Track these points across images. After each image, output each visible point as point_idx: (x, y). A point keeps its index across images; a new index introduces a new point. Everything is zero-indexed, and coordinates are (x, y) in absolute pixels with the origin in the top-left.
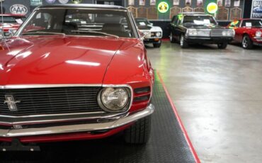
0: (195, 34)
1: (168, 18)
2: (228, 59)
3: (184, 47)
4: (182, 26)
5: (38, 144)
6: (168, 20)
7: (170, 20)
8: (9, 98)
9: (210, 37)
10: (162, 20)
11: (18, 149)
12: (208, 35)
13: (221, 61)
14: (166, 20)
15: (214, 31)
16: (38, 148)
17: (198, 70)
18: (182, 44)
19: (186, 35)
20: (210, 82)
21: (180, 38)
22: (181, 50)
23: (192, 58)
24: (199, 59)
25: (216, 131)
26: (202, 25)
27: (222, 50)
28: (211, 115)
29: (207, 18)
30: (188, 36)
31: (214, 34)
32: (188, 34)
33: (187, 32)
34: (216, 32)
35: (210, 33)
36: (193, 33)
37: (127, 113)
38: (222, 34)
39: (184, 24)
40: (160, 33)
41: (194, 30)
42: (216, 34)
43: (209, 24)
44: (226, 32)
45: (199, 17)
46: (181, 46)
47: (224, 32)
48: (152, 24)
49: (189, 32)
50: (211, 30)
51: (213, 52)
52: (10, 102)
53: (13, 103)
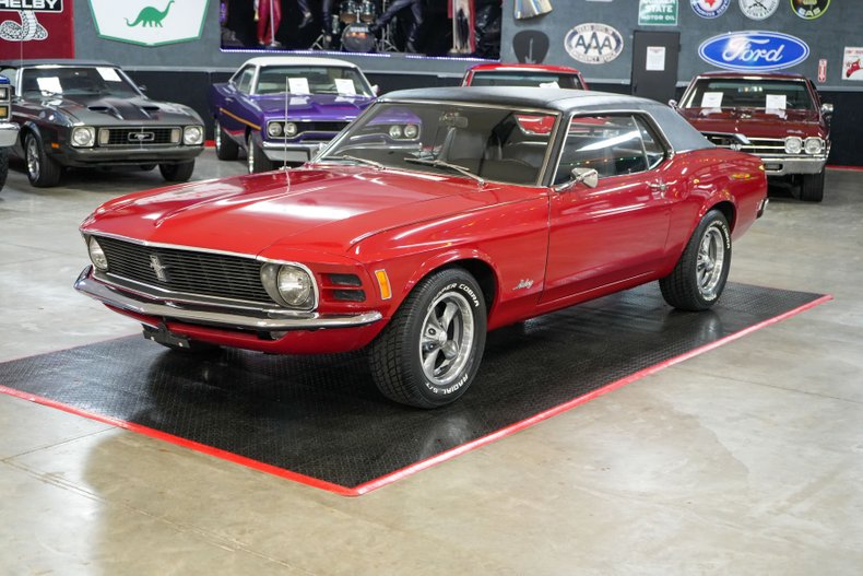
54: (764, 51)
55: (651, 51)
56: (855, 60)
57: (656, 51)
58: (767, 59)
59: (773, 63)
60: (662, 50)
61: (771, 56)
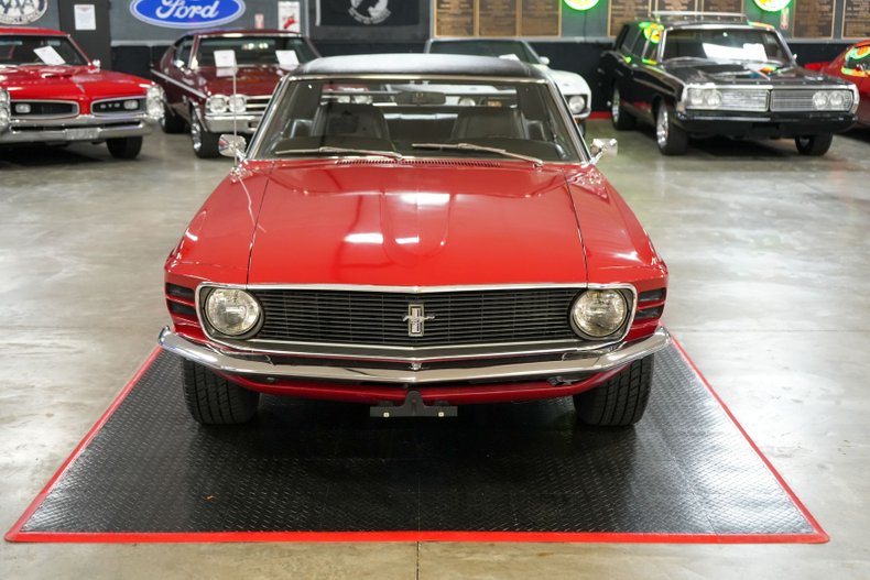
0: (713, 103)
1: (603, 31)
2: (833, 198)
3: (670, 151)
4: (661, 70)
5: (452, 402)
6: (602, 39)
7: (611, 38)
8: (415, 311)
9: (768, 114)
10: (579, 39)
11: (414, 414)
12: (761, 108)
13: (811, 207)
14: (591, 39)
15: (782, 94)
16: (454, 412)
17: (732, 240)
18: (662, 140)
19: (680, 108)
20: (777, 280)
21: (656, 115)
22: (661, 162)
23: (707, 195)
24: (731, 199)
25: (797, 401)
26: (740, 68)
27: (815, 162)
28: (786, 368)
29: (755, 36)
30: (687, 110)
31: (782, 104)
32: (688, 103)
33: (684, 95)
34: (790, 97)
35: (769, 97)
36: (705, 101)
37: (621, 342)
38: (810, 104)
39: (668, 61)
40: (582, 101)
41: (711, 90)
42: (789, 104)
43: (761, 62)
44: (825, 93)
45: (725, 35)
46: (659, 146)
47: (818, 94)
48: (546, 60)
49: (689, 94)
50: (771, 87)
51: (780, 169)
52: (416, 319)
53: (422, 319)
54: (199, 7)
55: (78, 9)
56: (289, 14)
57: (84, 10)
58: (203, 15)
59: (209, 19)
60: (91, 9)
61: (207, 11)
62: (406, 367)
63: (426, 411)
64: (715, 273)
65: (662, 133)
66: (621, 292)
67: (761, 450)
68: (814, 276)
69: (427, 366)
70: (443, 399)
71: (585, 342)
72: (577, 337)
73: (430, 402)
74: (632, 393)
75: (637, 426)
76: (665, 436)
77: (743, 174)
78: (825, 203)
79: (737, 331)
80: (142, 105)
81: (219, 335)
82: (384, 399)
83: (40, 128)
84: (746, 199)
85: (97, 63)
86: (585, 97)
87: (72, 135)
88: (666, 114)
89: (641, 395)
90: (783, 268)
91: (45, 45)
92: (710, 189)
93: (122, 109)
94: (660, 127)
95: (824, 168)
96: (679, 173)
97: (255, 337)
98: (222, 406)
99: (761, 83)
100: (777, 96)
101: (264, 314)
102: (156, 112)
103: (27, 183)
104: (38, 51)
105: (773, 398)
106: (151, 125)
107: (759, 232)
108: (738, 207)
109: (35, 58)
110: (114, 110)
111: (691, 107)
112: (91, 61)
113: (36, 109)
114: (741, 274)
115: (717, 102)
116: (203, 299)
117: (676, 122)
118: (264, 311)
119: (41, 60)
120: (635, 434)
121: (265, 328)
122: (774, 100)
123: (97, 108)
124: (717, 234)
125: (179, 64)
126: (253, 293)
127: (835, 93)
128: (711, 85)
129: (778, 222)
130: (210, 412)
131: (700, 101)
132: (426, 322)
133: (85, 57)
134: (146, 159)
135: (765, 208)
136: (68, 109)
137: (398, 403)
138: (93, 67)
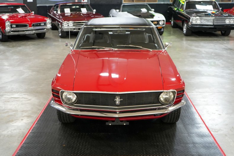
0: (199, 22)
1: (169, 1)
2: (231, 49)
3: (187, 35)
4: (184, 13)
5: (127, 121)
6: (168, 3)
7: (171, 3)
8: (117, 98)
9: (213, 25)
10: (162, 3)
11: (117, 124)
12: (212, 24)
14: (166, 3)
15: (217, 20)
16: (128, 123)
17: (203, 63)
18: (185, 32)
19: (190, 24)
20: (215, 76)
21: (183, 25)
22: (184, 38)
25: (220, 115)
26: (206, 12)
27: (226, 38)
28: (217, 104)
29: (210, 3)
30: (191, 24)
31: (217, 23)
32: (192, 22)
33: (191, 20)
34: (219, 21)
35: (214, 21)
36: (196, 22)
37: (172, 105)
38: (225, 22)
39: (186, 10)
40: (163, 22)
41: (198, 19)
42: (219, 23)
43: (212, 10)
44: (229, 19)
45: (202, 3)
46: (184, 33)
47: (227, 20)
48: (153, 10)
49: (192, 20)
50: (214, 18)
51: (216, 40)
52: (118, 100)
53: (119, 100)
62: (115, 113)
63: (121, 123)
64: (198, 74)
65: (185, 30)
66: (173, 92)
67: (210, 130)
68: (225, 74)
69: (121, 112)
70: (125, 120)
71: (163, 105)
72: (160, 103)
73: (122, 121)
74: (175, 115)
75: (177, 123)
76: (184, 126)
77: (206, 42)
78: (229, 51)
79: (204, 92)
80: (45, 24)
81: (66, 103)
82: (110, 120)
83: (18, 31)
84: (207, 50)
85: (33, 12)
86: (164, 21)
87: (27, 33)
88: (186, 25)
89: (178, 116)
90: (217, 72)
91: (20, 8)
92: (197, 47)
93: (40, 25)
94: (184, 28)
95: (228, 40)
96: (189, 42)
97: (75, 104)
98: (67, 119)
99: (212, 17)
100: (216, 20)
101: (77, 98)
102: (49, 26)
103: (15, 46)
104: (17, 10)
105: (213, 113)
106: (48, 29)
107: (210, 61)
108: (205, 53)
109: (17, 11)
110: (38, 26)
111: (193, 24)
112: (32, 12)
113: (17, 26)
114: (205, 74)
115: (200, 22)
116: (62, 94)
117: (188, 27)
118: (78, 97)
119: (18, 12)
120: (176, 125)
121: (78, 101)
122: (215, 21)
123: (33, 25)
124: (199, 61)
125: (55, 12)
126: (75, 93)
127: (232, 19)
128: (198, 18)
129: (215, 57)
130: (64, 120)
131: (195, 22)
132: (120, 101)
133: (30, 11)
134: (47, 38)
135: (212, 53)
136: (26, 26)
137: (113, 121)
138: (32, 13)
